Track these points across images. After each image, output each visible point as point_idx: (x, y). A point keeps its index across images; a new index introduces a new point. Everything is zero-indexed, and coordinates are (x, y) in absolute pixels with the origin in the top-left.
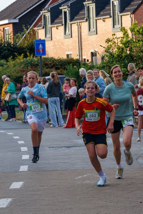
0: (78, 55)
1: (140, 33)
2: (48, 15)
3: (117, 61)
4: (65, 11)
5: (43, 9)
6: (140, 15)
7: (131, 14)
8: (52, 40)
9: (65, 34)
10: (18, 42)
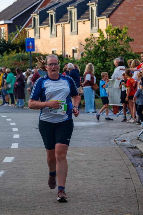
0: (61, 52)
1: (114, 34)
2: (37, 17)
3: (94, 57)
4: (52, 15)
5: (33, 13)
6: (114, 19)
7: (106, 18)
8: (40, 38)
9: (51, 33)
10: (12, 40)
